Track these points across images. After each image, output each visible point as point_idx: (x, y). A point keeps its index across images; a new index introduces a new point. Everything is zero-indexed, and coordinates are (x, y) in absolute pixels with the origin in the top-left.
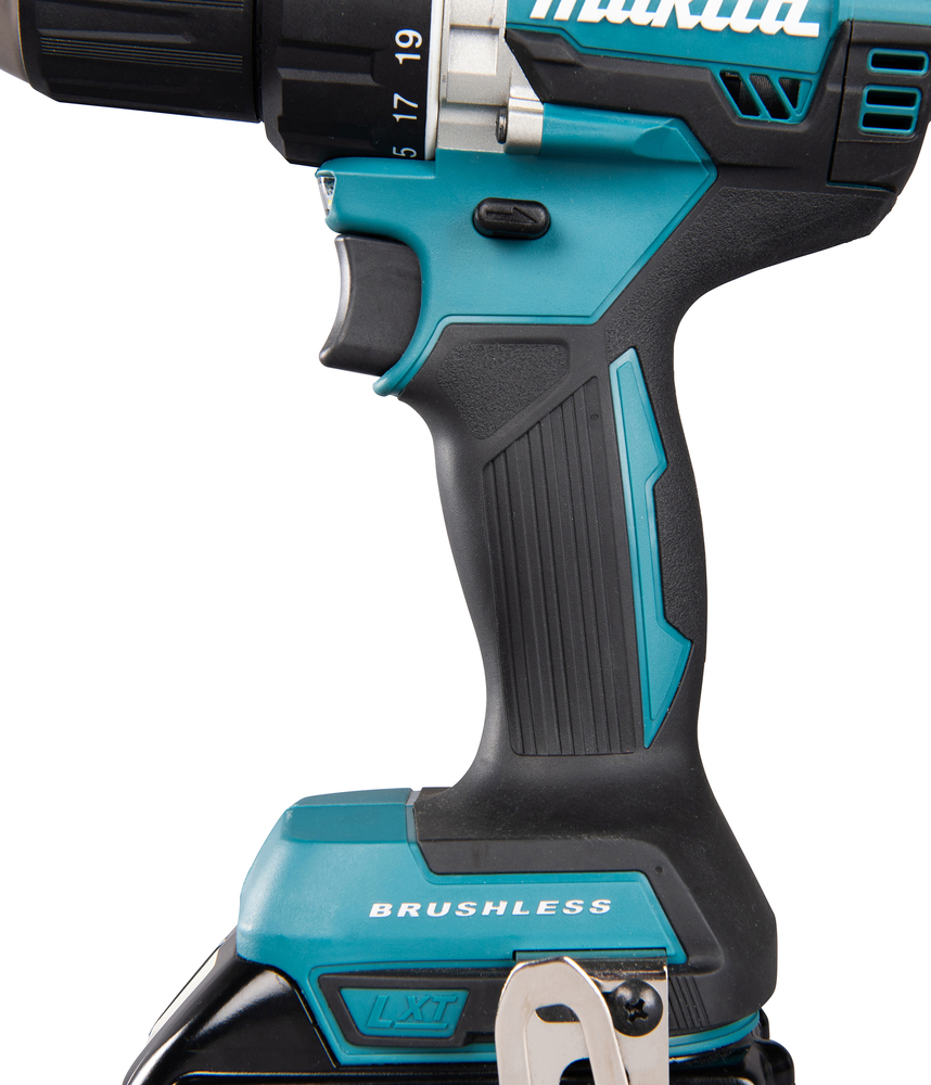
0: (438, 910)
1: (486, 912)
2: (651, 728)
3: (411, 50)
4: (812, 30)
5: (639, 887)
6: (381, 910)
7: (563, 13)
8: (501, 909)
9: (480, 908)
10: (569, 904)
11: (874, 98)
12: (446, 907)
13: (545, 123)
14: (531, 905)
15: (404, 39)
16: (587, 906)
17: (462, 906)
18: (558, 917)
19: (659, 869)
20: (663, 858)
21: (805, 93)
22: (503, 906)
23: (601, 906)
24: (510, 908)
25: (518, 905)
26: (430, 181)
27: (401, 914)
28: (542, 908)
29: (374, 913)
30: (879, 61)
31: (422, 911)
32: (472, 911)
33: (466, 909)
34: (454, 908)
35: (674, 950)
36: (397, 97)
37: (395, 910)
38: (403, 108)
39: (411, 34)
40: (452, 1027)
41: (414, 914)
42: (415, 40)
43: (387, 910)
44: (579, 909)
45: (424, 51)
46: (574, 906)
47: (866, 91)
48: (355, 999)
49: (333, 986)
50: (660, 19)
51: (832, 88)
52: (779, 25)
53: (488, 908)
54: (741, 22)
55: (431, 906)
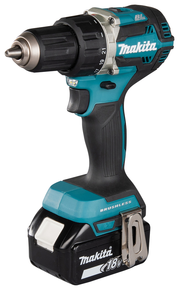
2: (122, 168)
4: (156, 49)
5: (134, 197)
6: (102, 210)
9: (115, 207)
11: (162, 58)
12: (110, 207)
13: (119, 71)
14: (121, 204)
15: (101, 61)
18: (125, 205)
19: (137, 194)
21: (152, 58)
22: (118, 205)
23: (130, 202)
24: (119, 206)
31: (107, 209)
33: (113, 207)
34: (111, 207)
35: (139, 206)
37: (104, 210)
38: (96, 71)
40: (113, 227)
41: (106, 210)
45: (104, 62)
46: (127, 203)
48: (98, 226)
49: (95, 224)
51: (157, 58)
52: (152, 49)
54: (147, 50)
55: (109, 208)
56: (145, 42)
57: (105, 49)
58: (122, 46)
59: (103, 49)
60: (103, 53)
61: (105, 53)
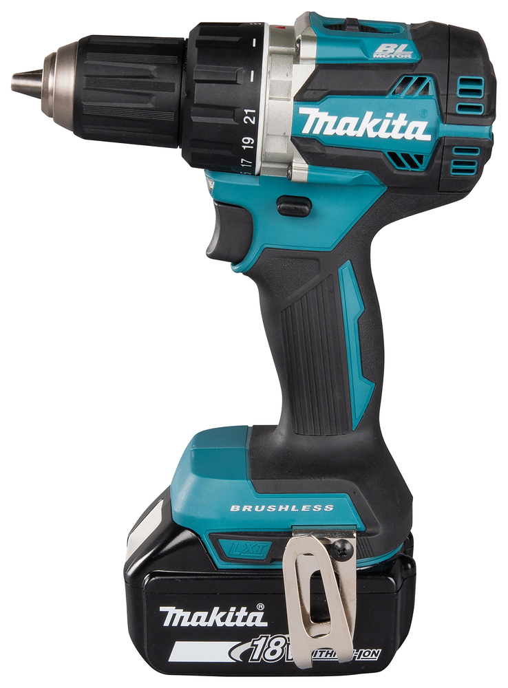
0: (259, 509)
1: (280, 510)
2: (355, 422)
3: (250, 145)
4: (428, 138)
5: (345, 500)
6: (235, 508)
7: (317, 131)
8: (286, 508)
9: (277, 508)
10: (315, 507)
11: (455, 163)
12: (263, 507)
13: (308, 175)
14: (299, 507)
15: (246, 141)
16: (323, 508)
17: (269, 507)
18: (311, 512)
19: (354, 493)
20: (357, 487)
21: (426, 160)
22: (287, 507)
23: (329, 508)
24: (290, 508)
25: (294, 507)
26: (257, 186)
27: (244, 510)
28: (304, 508)
29: (233, 509)
30: (457, 150)
31: (253, 509)
32: (274, 509)
33: (271, 508)
34: (266, 508)
35: (361, 526)
36: (242, 160)
37: (241, 508)
38: (244, 163)
39: (249, 139)
40: (265, 556)
42: (251, 141)
43: (238, 508)
44: (320, 509)
45: (255, 145)
46: (317, 508)
47: (452, 162)
48: (224, 543)
49: (214, 538)
50: (360, 134)
51: (437, 161)
52: (413, 136)
53: (281, 508)
54: (396, 135)
55: (257, 507)
56: (390, 115)
57: (254, 111)
58: (312, 112)
59: (247, 111)
60: (247, 120)
61: (253, 122)
